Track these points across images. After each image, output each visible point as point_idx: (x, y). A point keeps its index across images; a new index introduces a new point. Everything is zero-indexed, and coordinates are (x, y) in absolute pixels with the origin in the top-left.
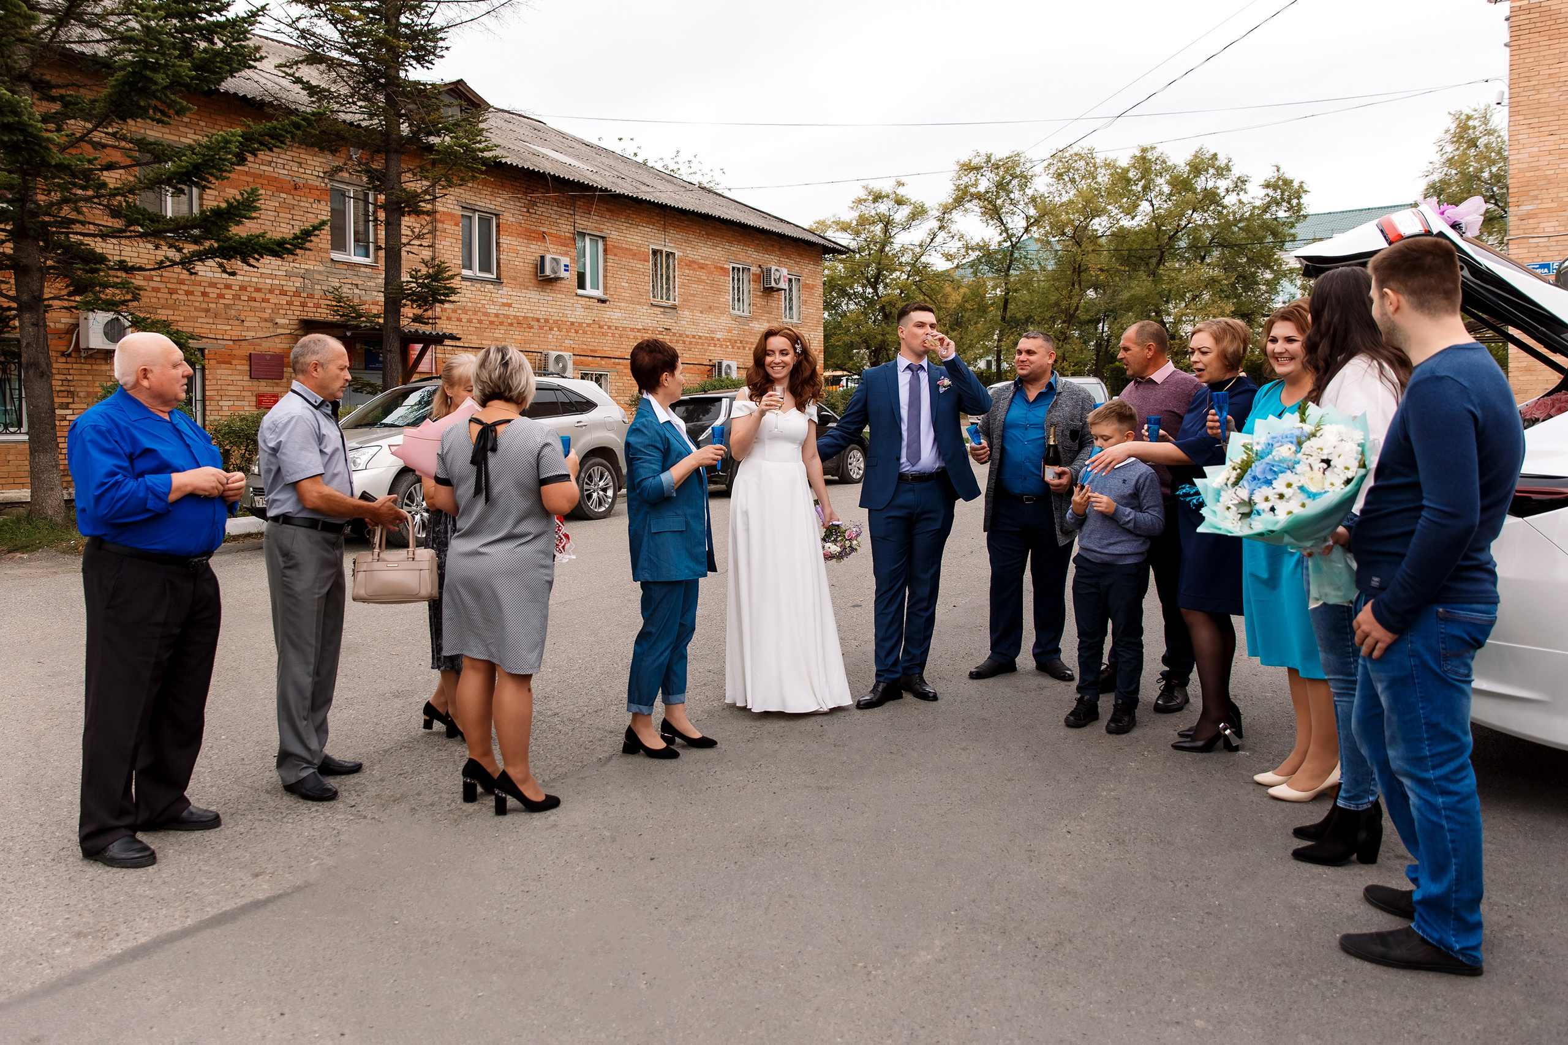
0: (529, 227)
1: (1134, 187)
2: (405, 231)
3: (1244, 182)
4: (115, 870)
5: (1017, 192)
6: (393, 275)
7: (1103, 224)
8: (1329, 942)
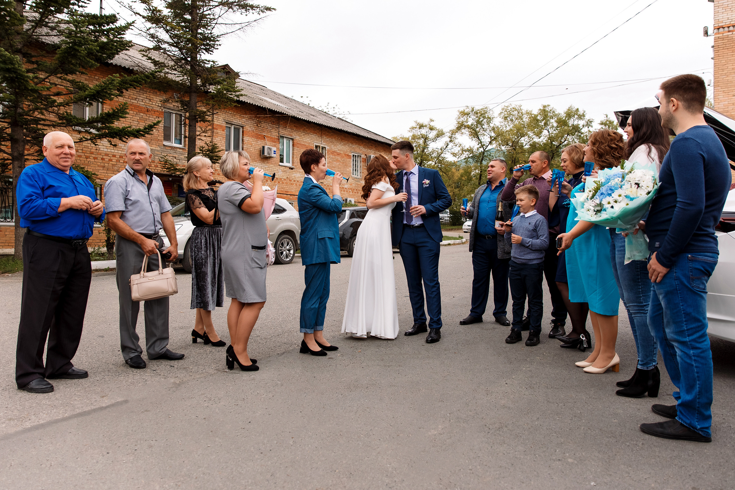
0: (257, 133)
1: (540, 124)
2: (198, 129)
3: (591, 122)
4: (33, 394)
5: (486, 125)
6: (191, 150)
7: (526, 140)
8: (635, 428)
